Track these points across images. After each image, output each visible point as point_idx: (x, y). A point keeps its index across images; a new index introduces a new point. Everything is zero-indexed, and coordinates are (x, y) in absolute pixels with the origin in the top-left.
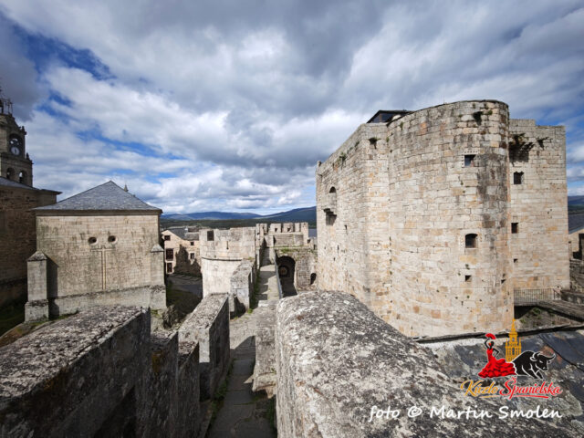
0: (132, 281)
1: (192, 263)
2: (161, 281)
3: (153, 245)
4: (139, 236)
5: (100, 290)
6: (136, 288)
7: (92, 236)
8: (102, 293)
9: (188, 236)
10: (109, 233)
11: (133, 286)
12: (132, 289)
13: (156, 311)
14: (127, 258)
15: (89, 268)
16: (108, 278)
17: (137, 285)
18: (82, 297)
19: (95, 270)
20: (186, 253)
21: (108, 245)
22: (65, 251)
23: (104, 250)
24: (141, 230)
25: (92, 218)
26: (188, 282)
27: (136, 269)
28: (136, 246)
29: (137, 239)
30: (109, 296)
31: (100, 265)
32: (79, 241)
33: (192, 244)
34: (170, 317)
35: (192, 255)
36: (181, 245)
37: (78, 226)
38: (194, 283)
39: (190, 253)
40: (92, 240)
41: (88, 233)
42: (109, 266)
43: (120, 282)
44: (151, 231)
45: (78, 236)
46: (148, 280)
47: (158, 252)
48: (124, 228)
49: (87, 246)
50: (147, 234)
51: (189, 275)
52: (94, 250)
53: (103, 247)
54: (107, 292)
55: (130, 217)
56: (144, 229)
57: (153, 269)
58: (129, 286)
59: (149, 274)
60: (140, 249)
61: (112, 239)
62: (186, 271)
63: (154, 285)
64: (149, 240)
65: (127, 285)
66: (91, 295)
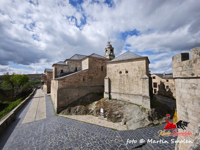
0: (134, 91)
1: (167, 90)
2: (147, 94)
3: (143, 75)
4: (137, 71)
5: (123, 93)
6: (136, 95)
7: (120, 71)
8: (123, 94)
9: (165, 77)
10: (126, 70)
11: (135, 94)
12: (134, 95)
13: (145, 109)
14: (132, 81)
15: (120, 83)
16: (126, 88)
17: (136, 94)
18: (117, 94)
19: (121, 84)
20: (164, 86)
21: (126, 74)
22: (113, 76)
23: (124, 76)
24: (138, 68)
25: (120, 64)
26: (165, 100)
27: (136, 86)
28: (136, 75)
29: (136, 72)
30: (126, 96)
31: (123, 83)
32: (117, 73)
33: (167, 81)
34: (152, 115)
35: (167, 86)
36: (161, 81)
37: (116, 67)
38: (169, 101)
39: (166, 85)
40: (121, 72)
41: (119, 70)
42: (126, 83)
43: (130, 91)
44: (142, 68)
45: (116, 71)
46: (141, 93)
47: (146, 78)
48: (131, 67)
49: (119, 75)
50: (140, 70)
51: (166, 96)
52: (121, 76)
53: (124, 75)
54: (125, 94)
55: (133, 62)
56: (139, 68)
57: (144, 87)
58: (133, 93)
59: (141, 89)
60: (138, 77)
61: (127, 72)
62: (164, 94)
63: (144, 95)
64: (141, 73)
65: (132, 93)
66: (120, 94)
